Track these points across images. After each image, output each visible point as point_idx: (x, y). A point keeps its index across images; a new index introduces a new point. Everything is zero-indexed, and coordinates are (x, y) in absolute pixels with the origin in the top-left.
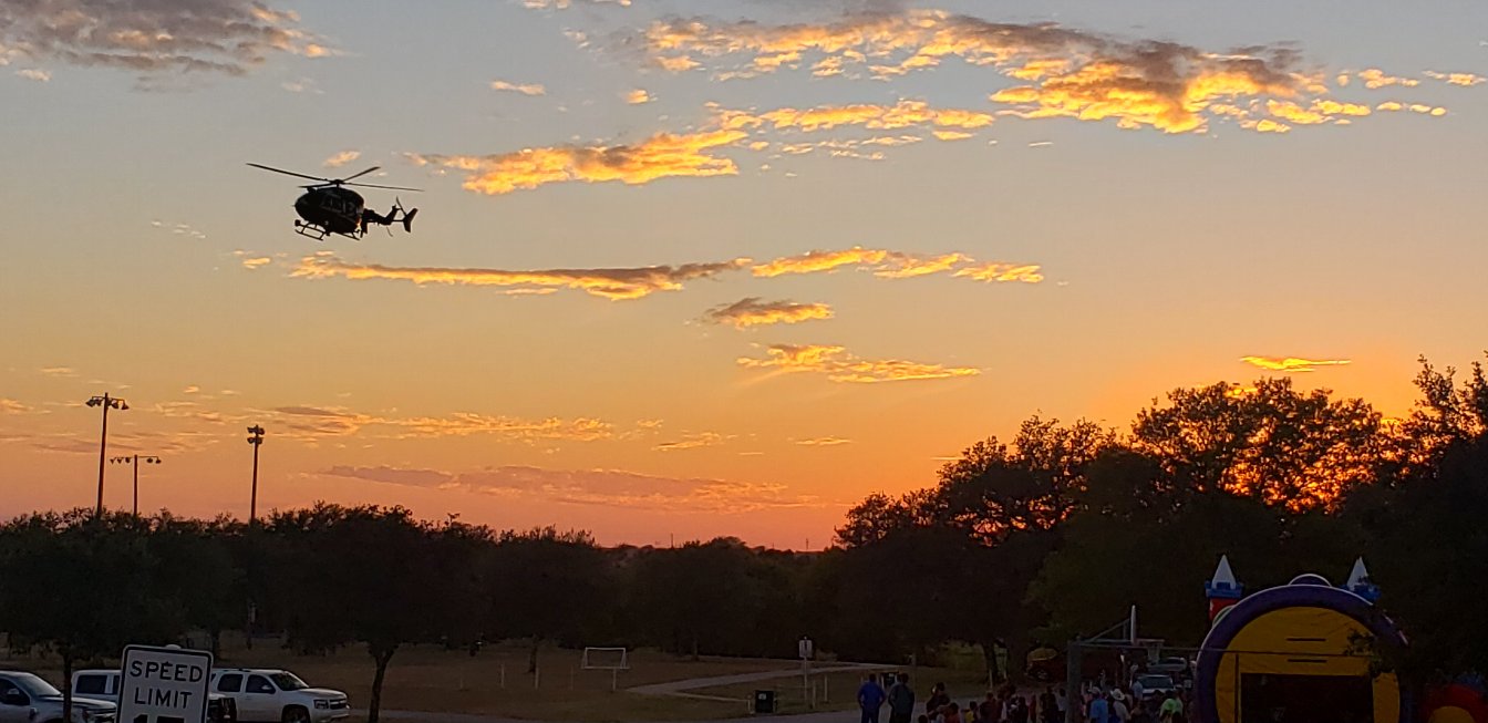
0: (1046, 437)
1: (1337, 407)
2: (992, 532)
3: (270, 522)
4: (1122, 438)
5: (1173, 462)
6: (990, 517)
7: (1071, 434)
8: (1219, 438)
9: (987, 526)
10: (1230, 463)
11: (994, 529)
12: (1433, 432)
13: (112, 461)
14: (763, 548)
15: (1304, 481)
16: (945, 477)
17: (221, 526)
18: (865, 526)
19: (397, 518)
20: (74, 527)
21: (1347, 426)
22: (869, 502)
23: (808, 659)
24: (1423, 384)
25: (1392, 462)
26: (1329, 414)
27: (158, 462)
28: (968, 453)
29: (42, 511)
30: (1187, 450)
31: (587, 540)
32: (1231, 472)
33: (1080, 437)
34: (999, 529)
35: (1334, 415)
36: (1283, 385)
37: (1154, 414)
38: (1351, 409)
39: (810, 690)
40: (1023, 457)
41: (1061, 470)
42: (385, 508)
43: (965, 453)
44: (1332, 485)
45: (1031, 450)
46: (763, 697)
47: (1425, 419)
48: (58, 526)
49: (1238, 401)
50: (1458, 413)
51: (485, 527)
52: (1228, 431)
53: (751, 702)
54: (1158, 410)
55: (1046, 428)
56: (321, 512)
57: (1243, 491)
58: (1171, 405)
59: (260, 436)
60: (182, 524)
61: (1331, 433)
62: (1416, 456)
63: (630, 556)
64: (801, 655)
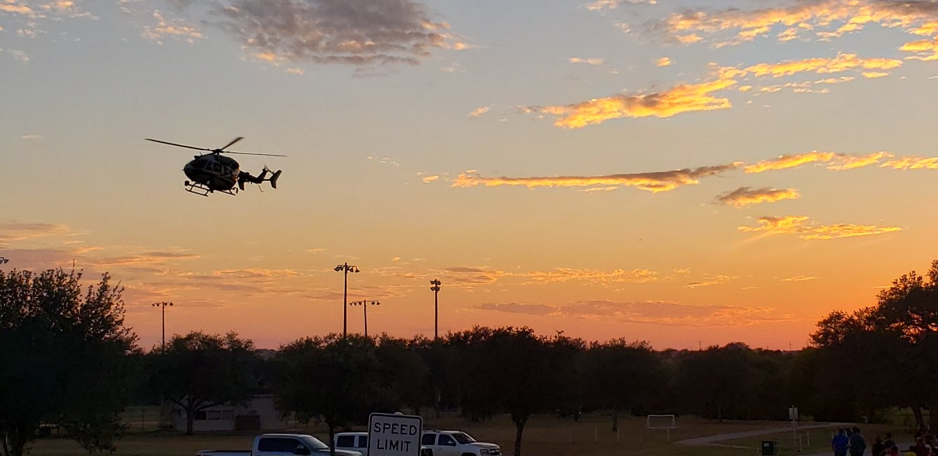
2: (916, 335)
3: (447, 339)
6: (913, 323)
9: (912, 330)
11: (917, 331)
13: (351, 304)
14: (760, 349)
16: (882, 299)
17: (418, 342)
18: (830, 332)
19: (525, 335)
20: (331, 345)
22: (831, 317)
23: (796, 420)
27: (378, 304)
28: (896, 283)
29: (311, 336)
31: (647, 346)
34: (921, 331)
39: (797, 440)
40: (934, 284)
42: (517, 328)
43: (895, 283)
46: (767, 445)
48: (321, 345)
51: (580, 339)
53: (759, 449)
56: (477, 332)
59: (438, 286)
60: (394, 342)
63: (673, 356)
64: (791, 418)
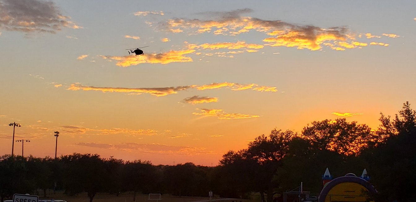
0: (278, 135)
1: (359, 126)
2: (263, 162)
3: (61, 158)
4: (299, 135)
5: (313, 142)
6: (262, 157)
7: (285, 134)
8: (326, 135)
9: (262, 160)
10: (329, 142)
11: (263, 160)
12: (384, 134)
13: (16, 141)
14: (199, 165)
15: (349, 147)
16: (250, 146)
17: (47, 159)
18: (228, 160)
19: (96, 158)
20: (5, 160)
21: (361, 132)
22: (229, 153)
23: (211, 197)
24: (381, 120)
25: (373, 142)
26: (356, 128)
27: (29, 141)
30: (317, 138)
31: (150, 163)
32: (329, 145)
33: (288, 135)
34: (265, 160)
35: (358, 129)
36: (343, 120)
37: (308, 128)
38: (362, 127)
40: (271, 140)
41: (282, 144)
42: (93, 155)
43: (256, 139)
44: (357, 148)
45: (274, 138)
47: (382, 130)
48: (1, 159)
49: (331, 125)
50: (391, 128)
51: (121, 160)
52: (328, 133)
54: (309, 127)
55: (278, 132)
56: (75, 156)
57: (332, 150)
58: (312, 126)
59: (58, 134)
60: (36, 159)
61: (357, 134)
62: (380, 140)
63: (162, 167)
64: (209, 196)
